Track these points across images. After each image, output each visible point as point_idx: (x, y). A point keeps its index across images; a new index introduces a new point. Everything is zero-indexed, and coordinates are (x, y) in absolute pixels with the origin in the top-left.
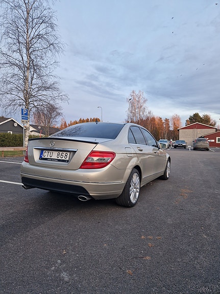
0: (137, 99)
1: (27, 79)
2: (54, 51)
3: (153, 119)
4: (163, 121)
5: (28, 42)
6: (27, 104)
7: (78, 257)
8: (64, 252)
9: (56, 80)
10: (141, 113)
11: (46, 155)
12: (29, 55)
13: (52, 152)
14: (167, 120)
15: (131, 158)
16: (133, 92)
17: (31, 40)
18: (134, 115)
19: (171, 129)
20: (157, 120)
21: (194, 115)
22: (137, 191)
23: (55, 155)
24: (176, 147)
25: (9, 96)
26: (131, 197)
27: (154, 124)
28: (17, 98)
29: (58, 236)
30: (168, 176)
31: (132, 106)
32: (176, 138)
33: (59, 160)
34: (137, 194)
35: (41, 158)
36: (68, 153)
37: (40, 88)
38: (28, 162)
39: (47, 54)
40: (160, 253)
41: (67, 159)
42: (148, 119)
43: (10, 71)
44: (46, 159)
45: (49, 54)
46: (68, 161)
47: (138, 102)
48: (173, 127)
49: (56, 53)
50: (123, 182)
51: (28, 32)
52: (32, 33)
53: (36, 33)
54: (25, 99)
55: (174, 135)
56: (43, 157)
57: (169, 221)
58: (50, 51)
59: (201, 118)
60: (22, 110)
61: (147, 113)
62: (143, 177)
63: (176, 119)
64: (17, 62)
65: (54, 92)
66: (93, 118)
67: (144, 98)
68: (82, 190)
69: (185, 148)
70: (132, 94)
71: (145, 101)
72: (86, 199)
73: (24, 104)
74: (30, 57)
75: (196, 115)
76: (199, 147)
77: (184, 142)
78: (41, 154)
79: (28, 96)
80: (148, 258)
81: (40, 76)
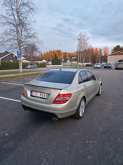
0: (83, 38)
1: (18, 32)
2: (33, 13)
3: (92, 50)
4: (98, 50)
5: (17, 8)
6: (20, 47)
7: (54, 157)
8: (47, 154)
9: (35, 32)
10: (85, 46)
11: (34, 94)
12: (18, 17)
13: (37, 93)
14: (100, 50)
15: (80, 93)
16: (81, 33)
17: (19, 7)
18: (81, 48)
19: (103, 55)
20: (94, 50)
21: (117, 46)
22: (83, 109)
23: (39, 95)
24: (105, 67)
25: (9, 43)
26: (80, 114)
27: (93, 52)
28: (14, 44)
29: (43, 141)
30: (100, 93)
31: (80, 43)
32: (106, 60)
33: (41, 98)
34: (83, 110)
35: (31, 96)
36: (46, 94)
37: (26, 37)
38: (24, 97)
39: (29, 15)
40: (96, 153)
41: (46, 97)
42: (89, 50)
43: (8, 27)
44: (34, 96)
45: (30, 15)
46: (46, 99)
47: (84, 39)
48: (104, 54)
49: (35, 14)
50: (76, 108)
51: (17, 2)
52: (20, 3)
53: (22, 2)
54: (19, 44)
55: (104, 59)
56: (32, 95)
57: (101, 129)
58: (30, 13)
59: (121, 48)
60: (18, 52)
61: (89, 46)
62: (87, 100)
63: (106, 49)
64: (12, 22)
65: (35, 39)
66: (57, 50)
67: (87, 37)
68: (54, 115)
69: (110, 68)
70: (80, 35)
71: (88, 39)
72: (56, 120)
73: (18, 47)
74: (19, 18)
75: (118, 46)
76: (119, 67)
77: (110, 64)
78: (31, 93)
79: (20, 42)
80: (90, 157)
81: (26, 30)
